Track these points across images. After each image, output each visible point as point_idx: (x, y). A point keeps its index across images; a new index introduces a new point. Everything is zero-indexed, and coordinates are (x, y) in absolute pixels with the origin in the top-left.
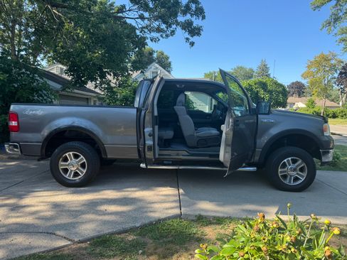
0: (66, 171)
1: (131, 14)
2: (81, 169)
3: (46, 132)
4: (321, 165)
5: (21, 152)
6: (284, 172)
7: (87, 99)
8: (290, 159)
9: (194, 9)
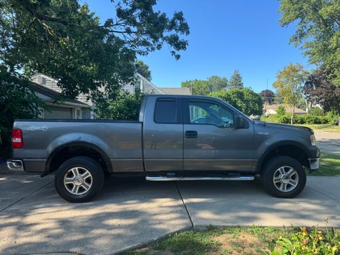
0: (71, 186)
1: (118, 28)
2: (87, 184)
3: (50, 149)
4: (310, 173)
5: (24, 169)
6: (278, 180)
7: (71, 109)
8: (283, 167)
9: (179, 24)
